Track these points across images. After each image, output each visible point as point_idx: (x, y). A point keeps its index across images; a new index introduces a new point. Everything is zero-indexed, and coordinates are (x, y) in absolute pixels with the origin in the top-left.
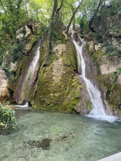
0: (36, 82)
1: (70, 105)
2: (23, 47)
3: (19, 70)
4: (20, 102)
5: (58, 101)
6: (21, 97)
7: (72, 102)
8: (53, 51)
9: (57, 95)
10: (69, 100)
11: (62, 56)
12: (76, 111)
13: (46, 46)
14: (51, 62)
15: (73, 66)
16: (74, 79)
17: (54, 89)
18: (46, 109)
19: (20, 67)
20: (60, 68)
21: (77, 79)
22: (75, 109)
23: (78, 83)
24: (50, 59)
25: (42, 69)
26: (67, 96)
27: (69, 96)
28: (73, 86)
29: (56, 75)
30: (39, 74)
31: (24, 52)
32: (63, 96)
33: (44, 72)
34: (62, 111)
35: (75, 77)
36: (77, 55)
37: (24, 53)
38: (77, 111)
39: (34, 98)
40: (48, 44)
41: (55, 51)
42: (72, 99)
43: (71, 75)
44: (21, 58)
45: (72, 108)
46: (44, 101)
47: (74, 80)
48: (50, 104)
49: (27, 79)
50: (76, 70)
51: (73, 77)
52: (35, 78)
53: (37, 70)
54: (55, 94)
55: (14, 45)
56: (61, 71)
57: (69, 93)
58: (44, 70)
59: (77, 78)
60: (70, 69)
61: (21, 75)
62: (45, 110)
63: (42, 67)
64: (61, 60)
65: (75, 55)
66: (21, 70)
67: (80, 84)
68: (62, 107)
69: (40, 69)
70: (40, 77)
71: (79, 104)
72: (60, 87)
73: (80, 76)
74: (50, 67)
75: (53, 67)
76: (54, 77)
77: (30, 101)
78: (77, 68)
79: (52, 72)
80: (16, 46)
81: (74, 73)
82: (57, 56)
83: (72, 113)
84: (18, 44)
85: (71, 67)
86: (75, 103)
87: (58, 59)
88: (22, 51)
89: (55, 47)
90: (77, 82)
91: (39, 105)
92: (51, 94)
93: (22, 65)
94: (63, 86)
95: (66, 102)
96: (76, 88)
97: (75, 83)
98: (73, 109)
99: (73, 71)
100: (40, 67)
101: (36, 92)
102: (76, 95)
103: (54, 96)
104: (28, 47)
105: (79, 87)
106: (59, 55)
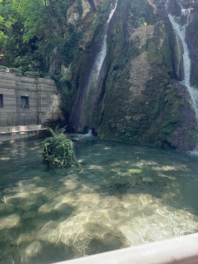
0: (103, 97)
1: (160, 135)
2: (79, 37)
3: (75, 78)
4: (79, 129)
5: (138, 128)
6: (81, 122)
7: (164, 129)
8: (130, 39)
9: (137, 118)
10: (158, 127)
11: (147, 48)
12: (169, 144)
13: (117, 31)
14: (127, 61)
15: (168, 65)
16: (169, 88)
17: (132, 108)
18: (120, 141)
19: (76, 73)
20: (142, 70)
21: (173, 90)
22: (169, 140)
23: (176, 96)
24: (125, 56)
25: (111, 74)
26: (155, 119)
27: (159, 120)
28: (167, 101)
29: (135, 84)
30: (107, 84)
31: (81, 46)
32: (148, 120)
33: (115, 79)
34: (146, 144)
35: (170, 86)
36: (175, 43)
37: (81, 49)
38: (172, 145)
39: (101, 122)
40: (122, 28)
41: (133, 39)
42: (164, 125)
43: (163, 82)
44: (77, 58)
45: (164, 139)
46: (116, 127)
47: (168, 91)
48: (125, 133)
49: (88, 93)
50: (172, 71)
51: (166, 85)
52: (100, 90)
53: (103, 77)
54: (134, 117)
55: (65, 35)
56: (144, 76)
57: (157, 114)
58: (115, 76)
59: (173, 86)
60: (160, 72)
61: (79, 87)
62: (118, 142)
63: (110, 71)
64: (144, 55)
65: (172, 43)
66: (78, 78)
67: (180, 97)
68: (145, 137)
69: (107, 75)
70: (108, 88)
71: (176, 133)
72: (143, 104)
73: (180, 82)
74: (125, 69)
75: (131, 70)
76: (131, 87)
77: (95, 128)
78: (174, 68)
79: (128, 79)
80: (68, 37)
81: (168, 78)
82: (137, 49)
83: (163, 147)
84: (70, 33)
85: (163, 67)
86: (169, 131)
87: (139, 54)
88: (77, 46)
89: (134, 31)
90: (174, 94)
91: (108, 133)
92: (127, 117)
93: (79, 70)
94: (147, 103)
95: (152, 130)
96: (171, 105)
97: (170, 96)
98: (165, 142)
99: (166, 74)
100: (108, 71)
101: (103, 114)
102: (172, 117)
103: (131, 119)
104: (87, 37)
105: (177, 103)
106: (141, 47)
